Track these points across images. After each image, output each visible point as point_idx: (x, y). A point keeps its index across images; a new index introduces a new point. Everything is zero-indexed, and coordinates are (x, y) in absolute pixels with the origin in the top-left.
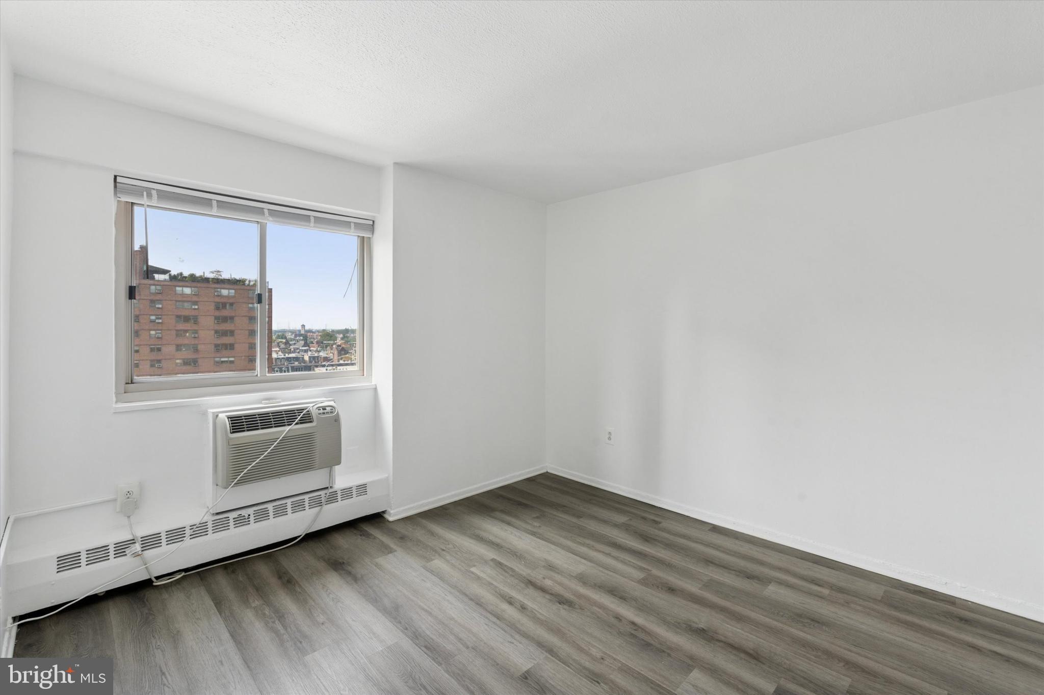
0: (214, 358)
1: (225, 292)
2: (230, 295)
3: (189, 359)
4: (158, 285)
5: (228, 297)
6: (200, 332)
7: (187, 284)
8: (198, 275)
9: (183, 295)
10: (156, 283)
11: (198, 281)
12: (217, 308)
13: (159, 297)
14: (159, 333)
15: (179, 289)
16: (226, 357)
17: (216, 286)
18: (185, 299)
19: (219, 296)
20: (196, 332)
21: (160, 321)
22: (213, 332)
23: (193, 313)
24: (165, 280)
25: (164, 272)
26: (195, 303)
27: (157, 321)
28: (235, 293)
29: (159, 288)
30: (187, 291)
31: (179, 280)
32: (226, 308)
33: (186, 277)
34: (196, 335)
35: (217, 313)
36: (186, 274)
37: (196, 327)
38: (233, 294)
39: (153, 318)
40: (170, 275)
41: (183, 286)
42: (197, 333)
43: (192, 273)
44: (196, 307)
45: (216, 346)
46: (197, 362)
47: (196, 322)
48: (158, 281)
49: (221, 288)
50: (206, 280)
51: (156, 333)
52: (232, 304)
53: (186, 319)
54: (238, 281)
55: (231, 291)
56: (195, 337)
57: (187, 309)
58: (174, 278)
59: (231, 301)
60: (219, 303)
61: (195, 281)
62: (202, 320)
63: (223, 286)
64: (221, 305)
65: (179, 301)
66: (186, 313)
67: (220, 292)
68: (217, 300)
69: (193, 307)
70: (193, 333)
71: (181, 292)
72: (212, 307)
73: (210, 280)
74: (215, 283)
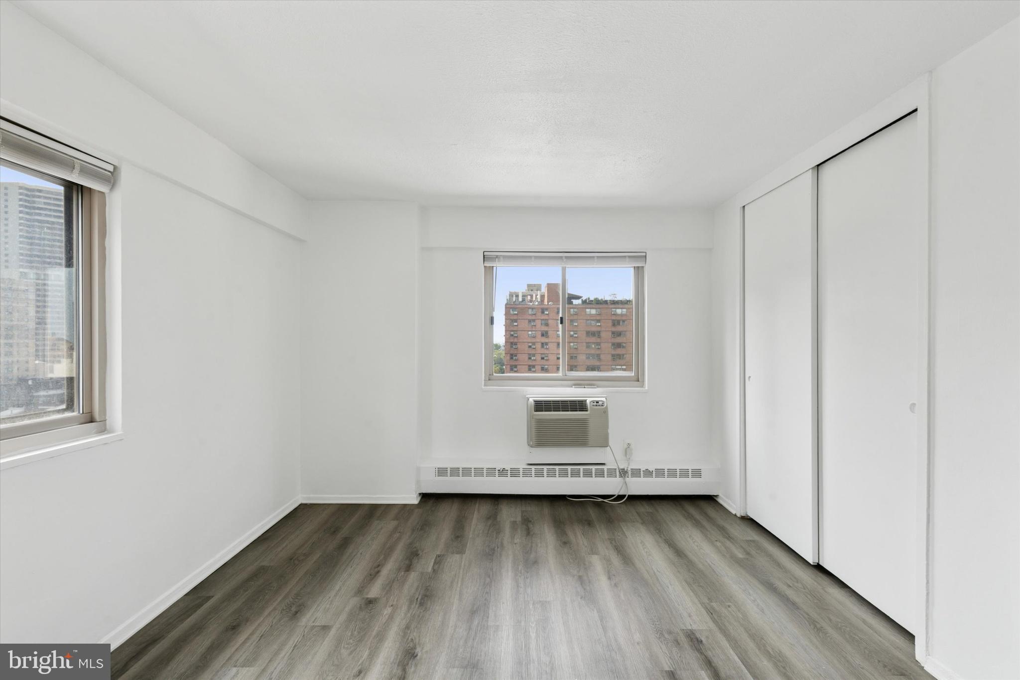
0: (611, 365)
1: (619, 311)
2: (623, 313)
3: (595, 365)
4: (575, 308)
5: (622, 315)
6: (602, 344)
7: (594, 306)
8: (600, 299)
9: (591, 315)
10: (574, 306)
11: (601, 304)
12: (614, 325)
13: (575, 317)
14: (576, 345)
15: (588, 310)
16: (620, 365)
17: (613, 306)
18: (592, 318)
19: (615, 315)
20: (598, 344)
21: (576, 336)
22: (610, 344)
23: (599, 329)
24: (578, 305)
25: (578, 298)
26: (599, 321)
27: (575, 336)
28: (627, 312)
29: (575, 310)
30: (593, 312)
31: (588, 303)
32: (620, 325)
33: (592, 301)
34: (599, 347)
35: (614, 329)
36: (592, 299)
37: (598, 340)
38: (625, 313)
39: (572, 333)
40: (582, 300)
41: (591, 308)
42: (600, 345)
43: (596, 297)
44: (599, 324)
45: (613, 355)
46: (600, 368)
47: (599, 337)
48: (575, 305)
49: (616, 308)
50: (606, 302)
51: (574, 345)
52: (624, 321)
53: (593, 334)
54: (628, 301)
55: (625, 310)
56: (598, 348)
57: (594, 326)
58: (584, 302)
59: (624, 318)
60: (615, 320)
61: (598, 304)
62: (603, 335)
63: (617, 306)
64: (616, 323)
65: (588, 320)
66: (594, 329)
67: (616, 311)
68: (614, 318)
69: (597, 324)
70: (597, 345)
71: (589, 313)
72: (610, 324)
73: (609, 302)
74: (612, 304)
